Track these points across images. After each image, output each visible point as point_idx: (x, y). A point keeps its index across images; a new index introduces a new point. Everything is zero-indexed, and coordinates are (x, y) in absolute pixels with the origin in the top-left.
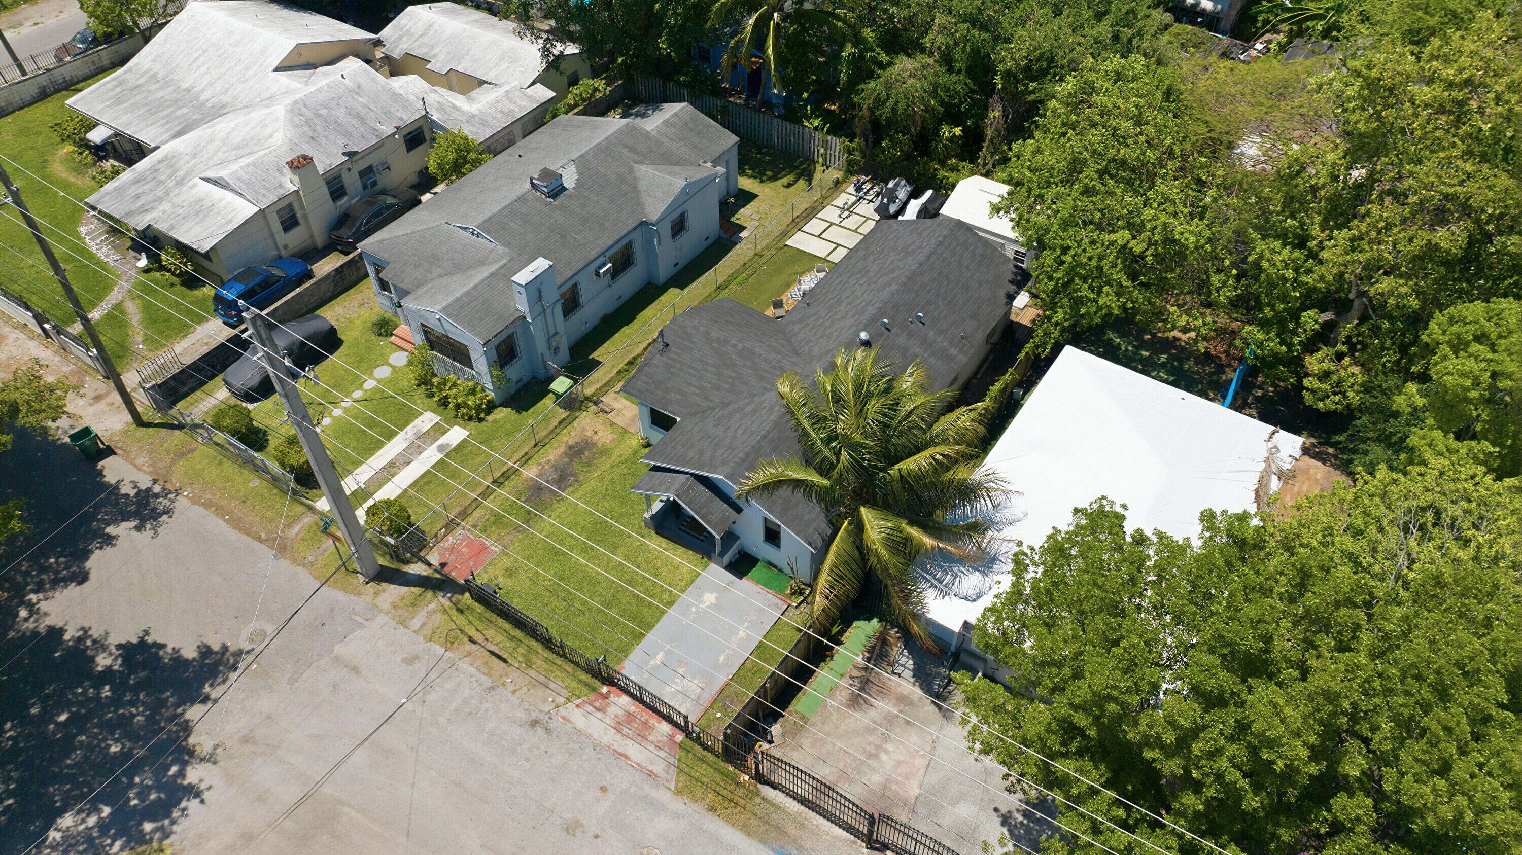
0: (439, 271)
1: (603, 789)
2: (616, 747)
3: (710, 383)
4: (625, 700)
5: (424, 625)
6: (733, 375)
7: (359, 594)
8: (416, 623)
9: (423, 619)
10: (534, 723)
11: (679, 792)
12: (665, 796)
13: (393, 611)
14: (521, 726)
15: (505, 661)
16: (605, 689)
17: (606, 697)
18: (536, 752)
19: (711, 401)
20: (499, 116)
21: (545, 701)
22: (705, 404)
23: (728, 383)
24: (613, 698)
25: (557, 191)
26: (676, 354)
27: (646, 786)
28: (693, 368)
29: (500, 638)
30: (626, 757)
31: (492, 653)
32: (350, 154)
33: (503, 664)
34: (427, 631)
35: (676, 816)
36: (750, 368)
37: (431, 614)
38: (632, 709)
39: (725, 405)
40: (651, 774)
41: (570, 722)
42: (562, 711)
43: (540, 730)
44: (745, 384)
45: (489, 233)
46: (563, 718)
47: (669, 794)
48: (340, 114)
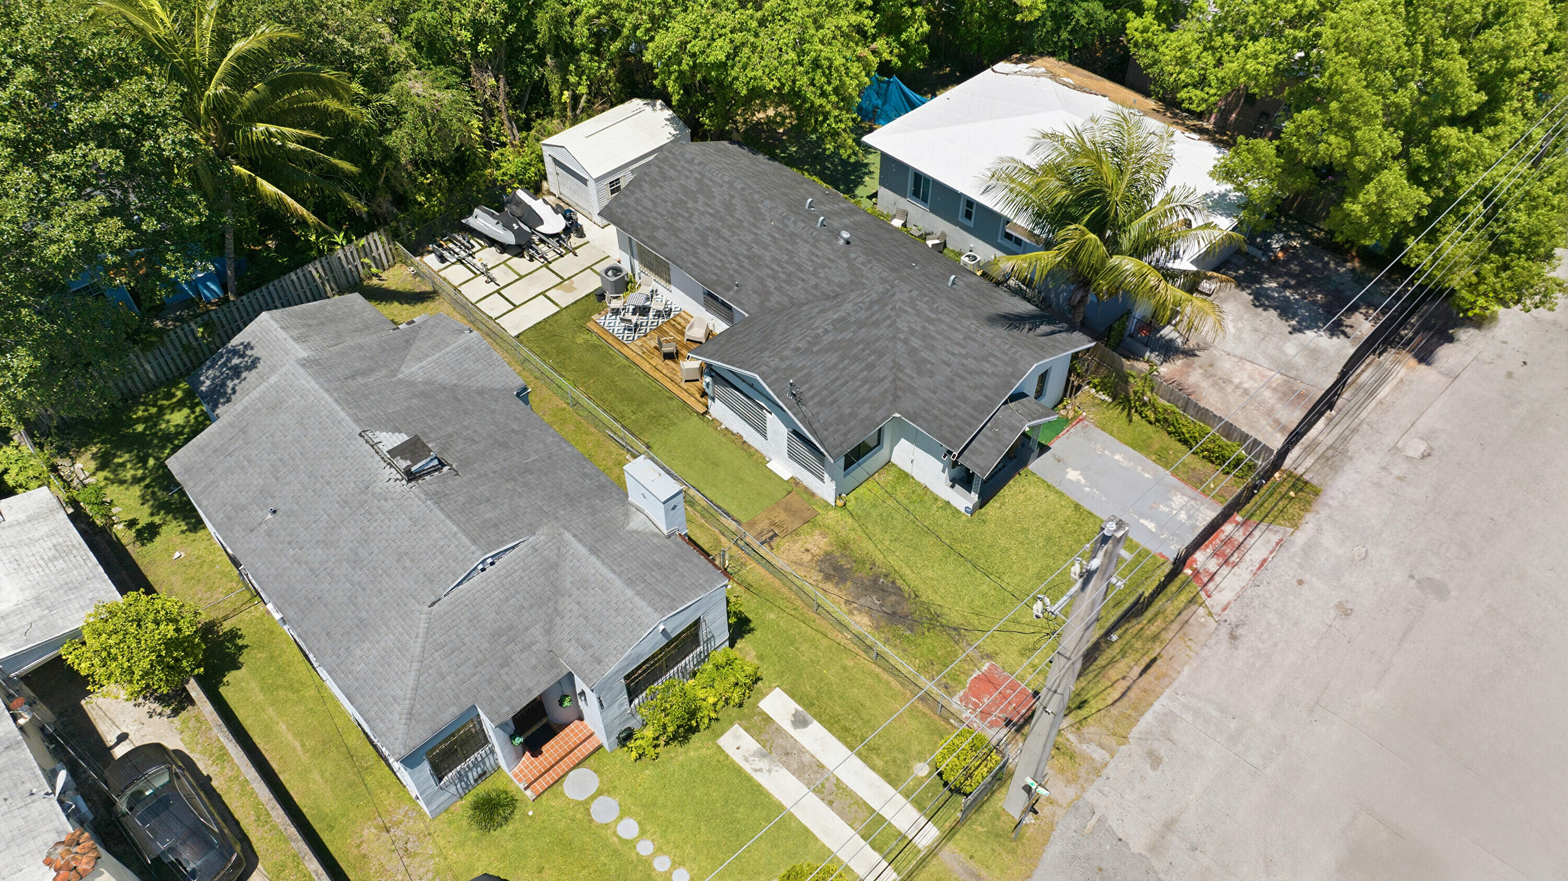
1: (1300, 582)
2: (1255, 569)
3: (862, 371)
4: (1199, 556)
5: (1101, 746)
6: (861, 346)
7: (1052, 826)
8: (1098, 754)
9: (1093, 746)
10: (1233, 637)
11: (1296, 526)
12: (1301, 537)
13: (1081, 781)
14: (1236, 648)
15: (1154, 661)
16: (1188, 571)
17: (1196, 573)
18: (1266, 636)
19: (885, 378)
21: (1203, 625)
22: (886, 384)
23: (870, 355)
24: (1198, 566)
26: (810, 389)
27: (1293, 550)
28: (835, 380)
29: (1122, 665)
30: (1265, 560)
31: (1144, 671)
33: (1159, 662)
34: (1111, 741)
35: (1319, 530)
36: (860, 328)
37: (1082, 739)
38: (1209, 551)
39: (897, 367)
40: (1279, 543)
41: (1229, 604)
42: (1217, 610)
43: (1239, 631)
44: (877, 340)
45: (503, 542)
46: (1224, 609)
47: (1298, 533)
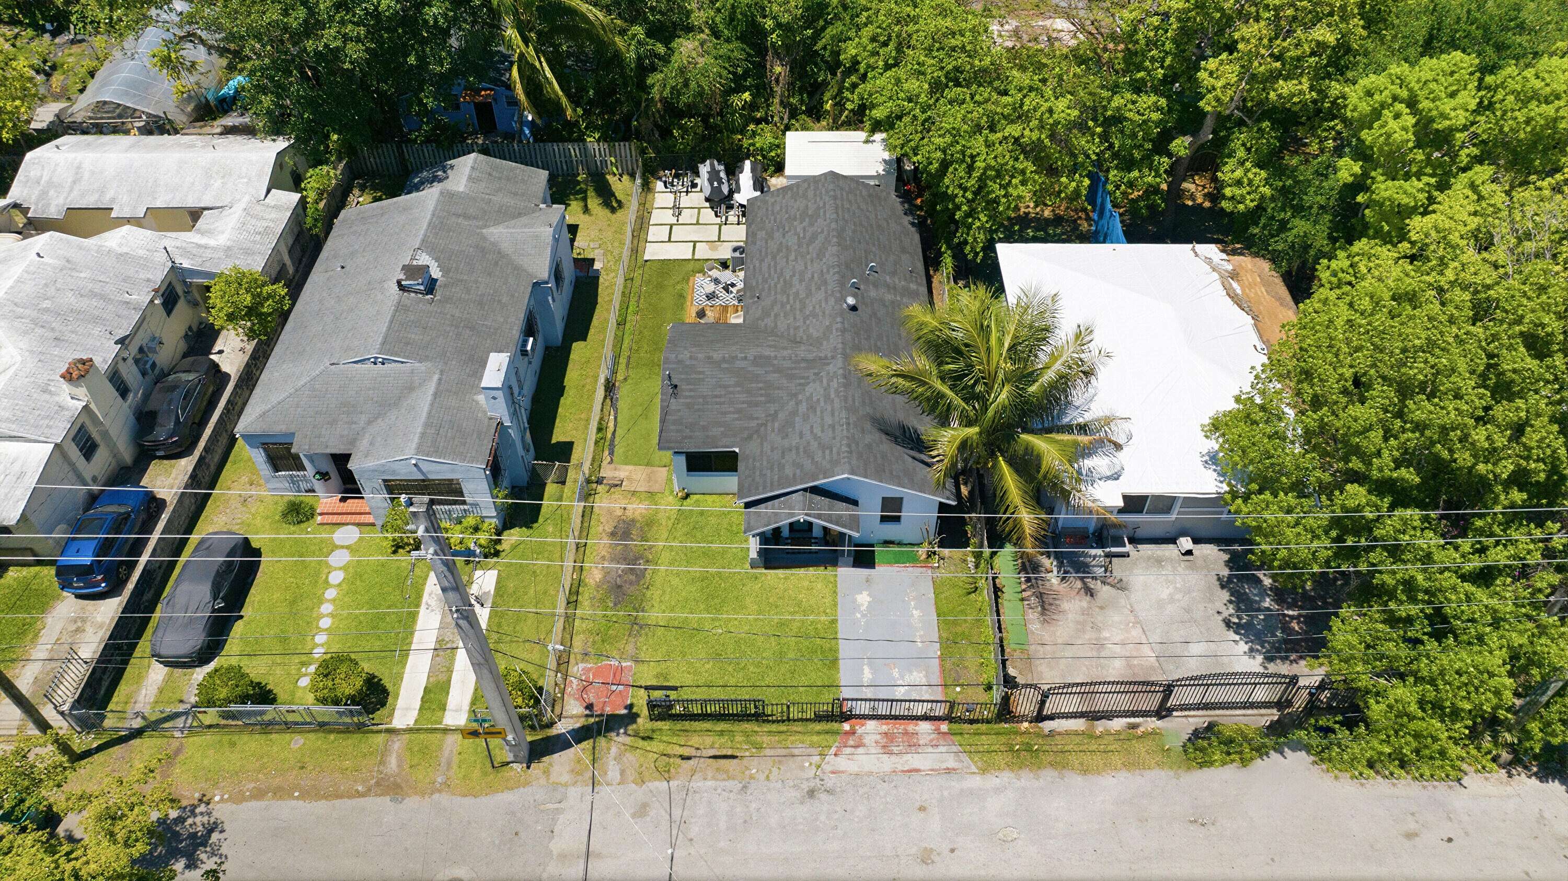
0: (363, 418)
1: (922, 809)
2: (900, 768)
3: (743, 402)
4: (871, 725)
5: (622, 772)
6: (761, 385)
7: (527, 783)
8: (613, 773)
9: (617, 767)
10: (811, 793)
11: (984, 771)
12: (976, 782)
13: (580, 778)
14: (802, 803)
15: (733, 757)
16: (846, 726)
17: (852, 732)
18: (836, 816)
19: (757, 418)
20: (258, 238)
21: (802, 768)
22: (753, 424)
23: (761, 395)
24: (860, 730)
25: (431, 286)
26: (691, 390)
27: (953, 784)
28: (716, 396)
29: (709, 740)
30: (917, 771)
31: (715, 757)
32: (121, 341)
33: (735, 761)
34: (631, 774)
35: (998, 791)
36: (775, 372)
37: (618, 758)
38: (885, 728)
39: (774, 417)
40: (949, 771)
41: (843, 772)
42: (827, 768)
43: (823, 796)
44: (778, 388)
45: (396, 355)
46: (833, 773)
47: (978, 778)
48: (70, 299)
